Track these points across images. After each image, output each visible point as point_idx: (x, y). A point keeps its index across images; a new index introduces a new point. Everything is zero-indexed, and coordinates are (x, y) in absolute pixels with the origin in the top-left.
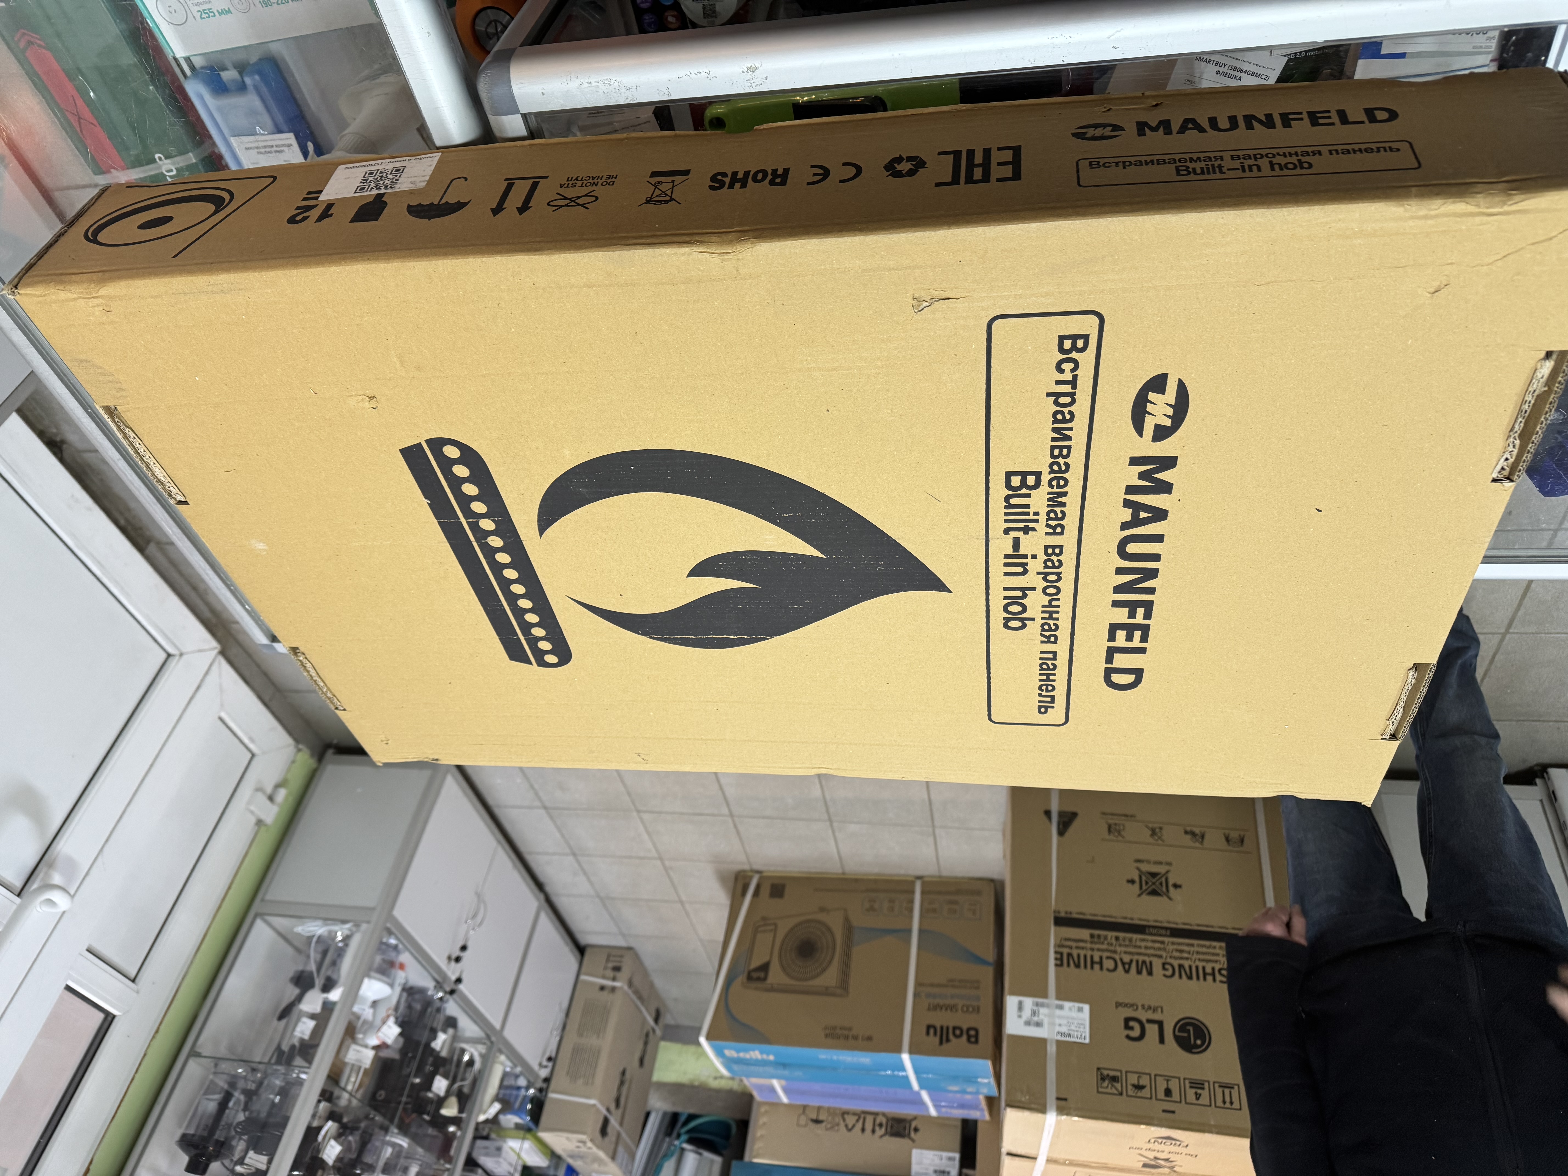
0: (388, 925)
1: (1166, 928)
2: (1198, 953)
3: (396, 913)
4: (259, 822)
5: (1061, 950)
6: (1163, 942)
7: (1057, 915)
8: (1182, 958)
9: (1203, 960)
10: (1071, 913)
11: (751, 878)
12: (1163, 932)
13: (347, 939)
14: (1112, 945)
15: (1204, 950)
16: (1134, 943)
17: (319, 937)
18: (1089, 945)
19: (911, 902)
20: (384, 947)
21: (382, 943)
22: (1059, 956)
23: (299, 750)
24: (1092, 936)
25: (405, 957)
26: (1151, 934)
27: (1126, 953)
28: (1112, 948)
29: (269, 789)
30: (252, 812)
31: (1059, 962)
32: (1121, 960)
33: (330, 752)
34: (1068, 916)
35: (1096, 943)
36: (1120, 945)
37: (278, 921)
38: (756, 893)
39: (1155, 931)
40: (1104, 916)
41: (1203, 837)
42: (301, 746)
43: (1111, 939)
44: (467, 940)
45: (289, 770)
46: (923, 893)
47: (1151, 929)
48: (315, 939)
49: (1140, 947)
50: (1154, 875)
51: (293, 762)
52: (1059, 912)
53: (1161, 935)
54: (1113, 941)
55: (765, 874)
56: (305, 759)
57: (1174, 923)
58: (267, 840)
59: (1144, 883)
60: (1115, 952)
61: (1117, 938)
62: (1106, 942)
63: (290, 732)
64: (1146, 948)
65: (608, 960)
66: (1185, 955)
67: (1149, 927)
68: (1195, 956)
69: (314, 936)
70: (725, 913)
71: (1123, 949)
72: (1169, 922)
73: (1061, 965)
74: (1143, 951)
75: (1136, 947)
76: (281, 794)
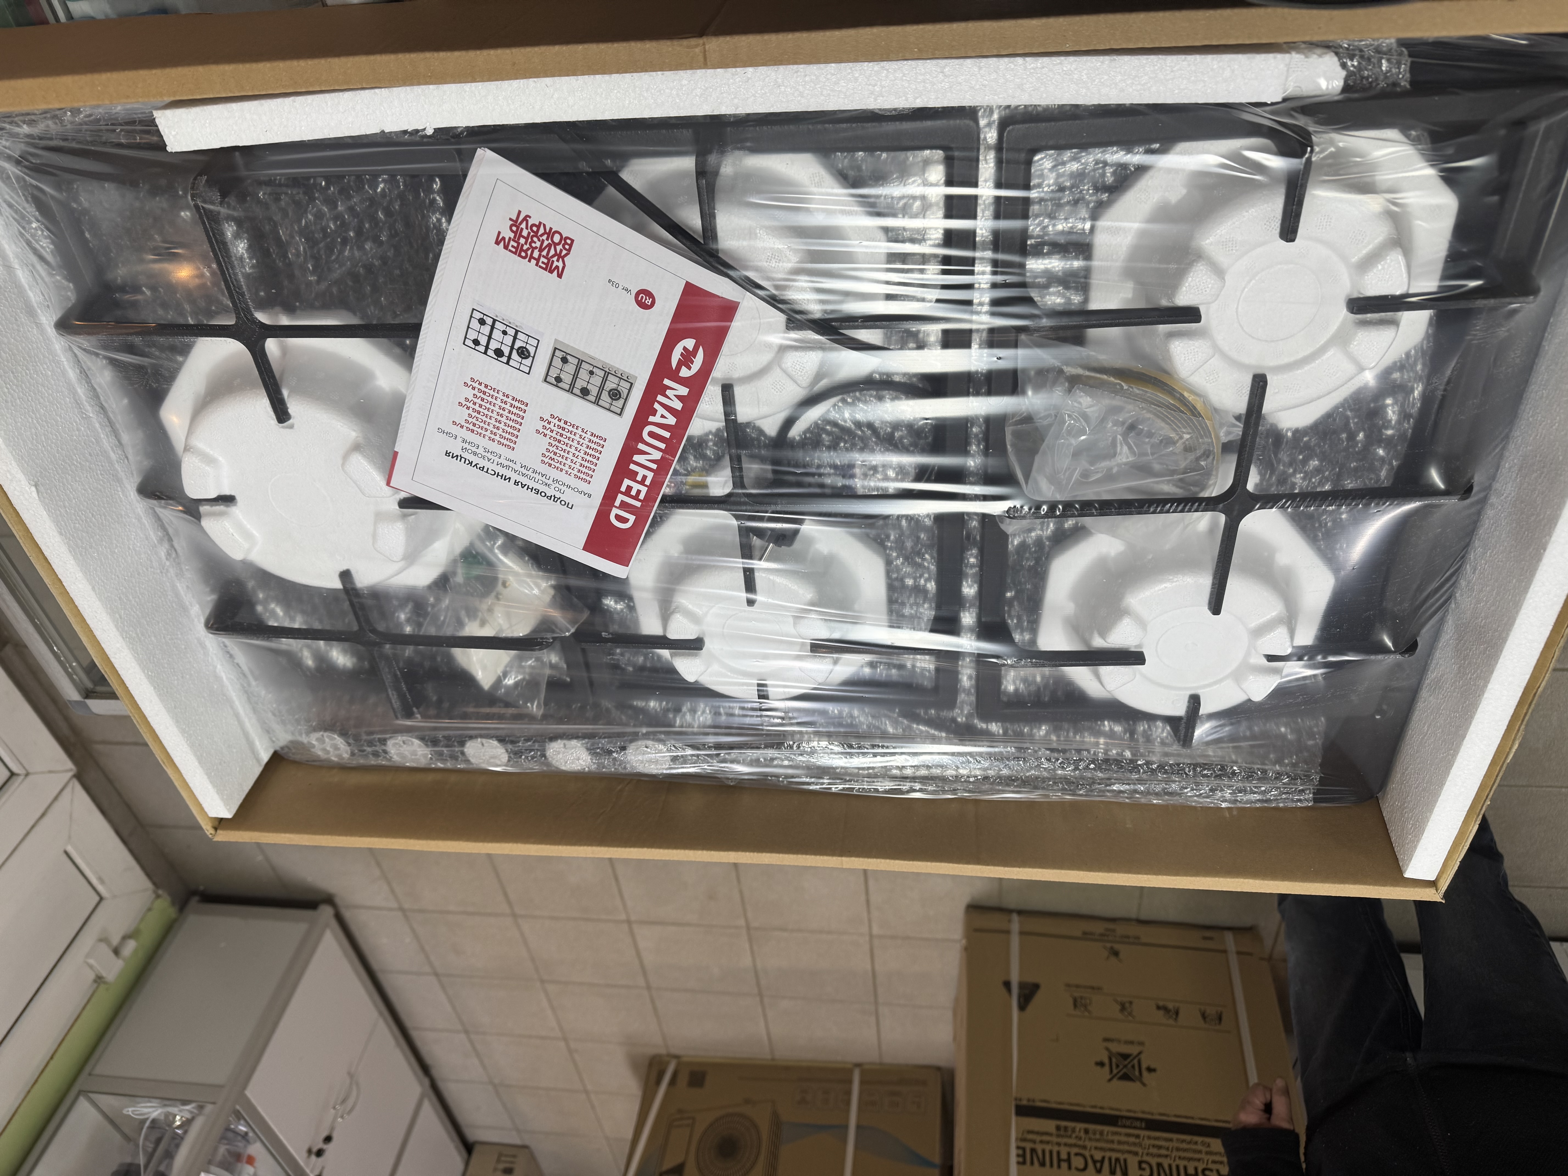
0: (238, 1107)
1: (1141, 1120)
2: (1178, 1149)
3: (250, 1093)
4: (99, 979)
5: (1023, 1144)
6: (1138, 1136)
7: (1019, 1103)
8: (1159, 1156)
9: (1184, 1158)
10: (1034, 1101)
11: (667, 1064)
12: (1138, 1124)
13: (186, 1124)
14: (1080, 1139)
15: (1184, 1146)
16: (1105, 1137)
17: (154, 1121)
18: (1055, 1139)
19: (849, 1093)
20: (230, 1135)
21: (228, 1129)
22: (1021, 1152)
23: (158, 896)
24: (1058, 1128)
25: (256, 1149)
26: (1125, 1126)
27: (1096, 1148)
28: (1081, 1143)
29: (115, 941)
30: (91, 967)
31: (1021, 1159)
32: (1092, 1157)
33: (195, 900)
34: (1031, 1104)
35: (1062, 1136)
36: (1090, 1139)
37: (107, 1101)
38: (673, 1082)
39: (1128, 1123)
40: (1071, 1104)
41: (1177, 1013)
42: (160, 892)
43: (1080, 1131)
44: (332, 1129)
45: (142, 920)
46: (862, 1082)
47: (1124, 1121)
48: (148, 1124)
49: (1112, 1142)
50: (1125, 1056)
51: (149, 910)
52: (1020, 1100)
53: (1135, 1128)
54: (1082, 1134)
55: (685, 1059)
56: (164, 907)
57: (1149, 1113)
58: (106, 1000)
59: (1114, 1066)
60: (1084, 1147)
61: (1086, 1131)
62: (1074, 1136)
63: (149, 875)
64: (1119, 1143)
65: (498, 1161)
66: (1163, 1152)
67: (1122, 1117)
68: (1175, 1153)
69: (146, 1120)
70: (636, 1107)
71: (1094, 1144)
72: (1143, 1112)
73: (1024, 1163)
74: (1115, 1146)
75: (1108, 1141)
76: (130, 946)
